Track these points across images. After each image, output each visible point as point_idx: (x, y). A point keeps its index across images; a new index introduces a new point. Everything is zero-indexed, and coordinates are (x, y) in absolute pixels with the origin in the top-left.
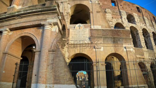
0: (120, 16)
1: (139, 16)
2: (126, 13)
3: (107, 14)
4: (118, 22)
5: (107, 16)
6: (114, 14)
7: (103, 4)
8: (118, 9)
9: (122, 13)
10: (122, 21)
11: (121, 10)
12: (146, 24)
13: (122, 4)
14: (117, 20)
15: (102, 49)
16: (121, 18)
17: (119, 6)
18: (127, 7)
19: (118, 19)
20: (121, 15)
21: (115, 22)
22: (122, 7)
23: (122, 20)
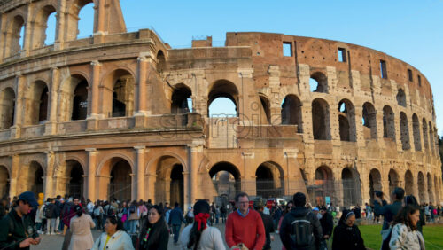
0: (296, 80)
1: (340, 72)
2: (311, 69)
3: (271, 78)
4: (291, 93)
5: (271, 83)
6: (286, 74)
7: (267, 54)
8: (294, 63)
9: (301, 73)
10: (299, 90)
11: (300, 65)
12: (351, 87)
13: (305, 49)
14: (288, 90)
15: (253, 156)
16: (299, 82)
17: (299, 53)
18: (316, 53)
19: (292, 85)
20: (298, 75)
21: (284, 93)
22: (303, 55)
23: (299, 87)
